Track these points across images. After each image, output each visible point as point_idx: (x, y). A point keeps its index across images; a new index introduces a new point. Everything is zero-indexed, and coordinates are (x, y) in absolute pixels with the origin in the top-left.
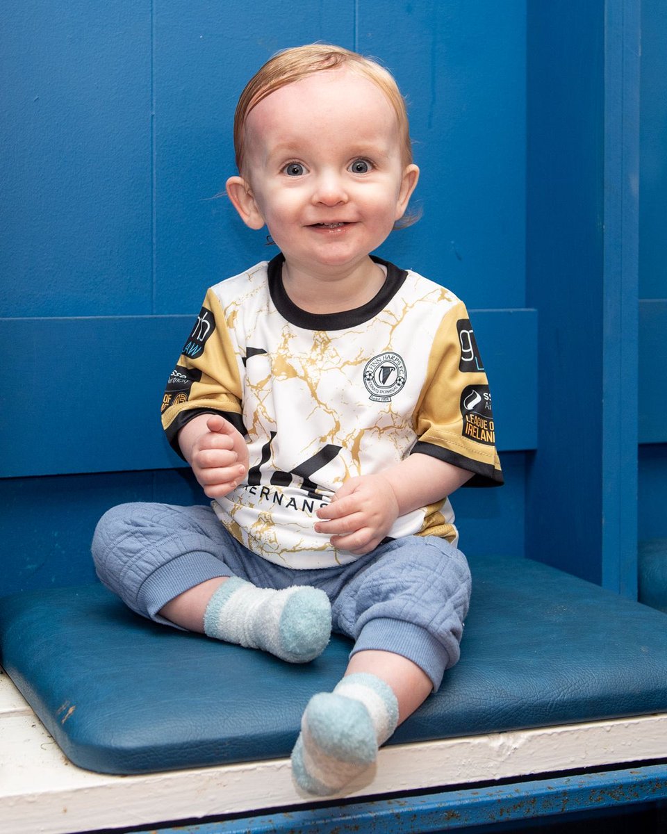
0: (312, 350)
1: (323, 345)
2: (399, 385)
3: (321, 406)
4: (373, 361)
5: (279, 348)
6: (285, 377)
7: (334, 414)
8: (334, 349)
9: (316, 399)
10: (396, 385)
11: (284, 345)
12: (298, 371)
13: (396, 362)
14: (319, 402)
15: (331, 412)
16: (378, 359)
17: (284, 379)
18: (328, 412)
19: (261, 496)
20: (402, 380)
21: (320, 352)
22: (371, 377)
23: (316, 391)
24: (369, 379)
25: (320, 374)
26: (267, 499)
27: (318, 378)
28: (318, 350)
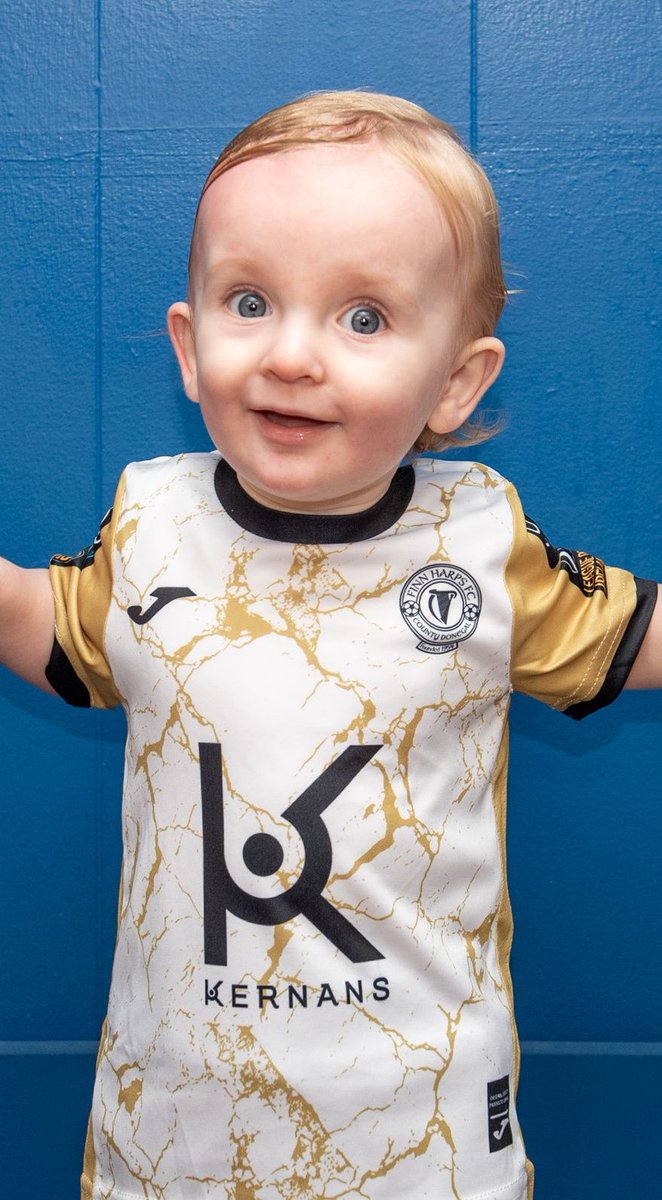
0: (291, 573)
1: (311, 563)
2: (470, 619)
3: (329, 677)
4: (414, 582)
5: (229, 586)
6: (249, 638)
7: (357, 689)
8: (334, 571)
9: (318, 667)
10: (466, 621)
11: (237, 578)
12: (272, 623)
13: (457, 581)
14: (325, 673)
15: (351, 687)
16: (421, 575)
17: (246, 644)
18: (343, 687)
19: (261, 1006)
20: (474, 610)
21: (306, 576)
22: (415, 611)
23: (316, 653)
24: (411, 615)
25: (317, 621)
26: (276, 1007)
27: (315, 628)
28: (303, 572)
